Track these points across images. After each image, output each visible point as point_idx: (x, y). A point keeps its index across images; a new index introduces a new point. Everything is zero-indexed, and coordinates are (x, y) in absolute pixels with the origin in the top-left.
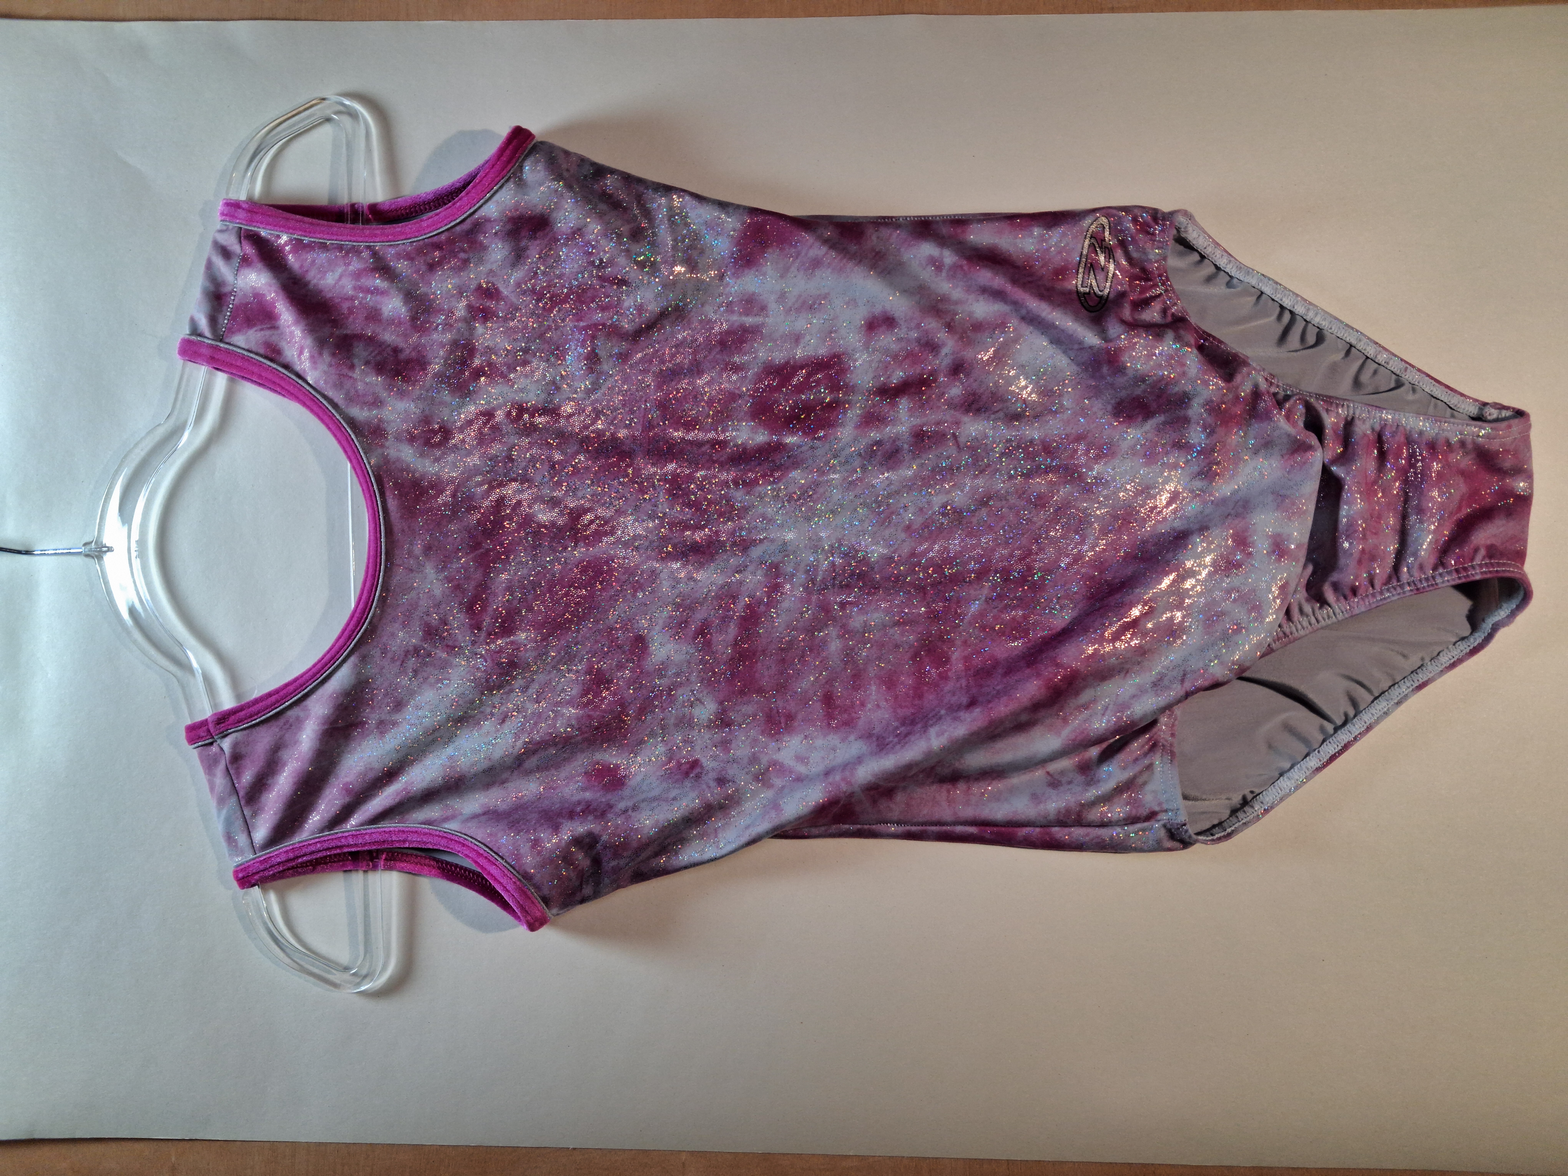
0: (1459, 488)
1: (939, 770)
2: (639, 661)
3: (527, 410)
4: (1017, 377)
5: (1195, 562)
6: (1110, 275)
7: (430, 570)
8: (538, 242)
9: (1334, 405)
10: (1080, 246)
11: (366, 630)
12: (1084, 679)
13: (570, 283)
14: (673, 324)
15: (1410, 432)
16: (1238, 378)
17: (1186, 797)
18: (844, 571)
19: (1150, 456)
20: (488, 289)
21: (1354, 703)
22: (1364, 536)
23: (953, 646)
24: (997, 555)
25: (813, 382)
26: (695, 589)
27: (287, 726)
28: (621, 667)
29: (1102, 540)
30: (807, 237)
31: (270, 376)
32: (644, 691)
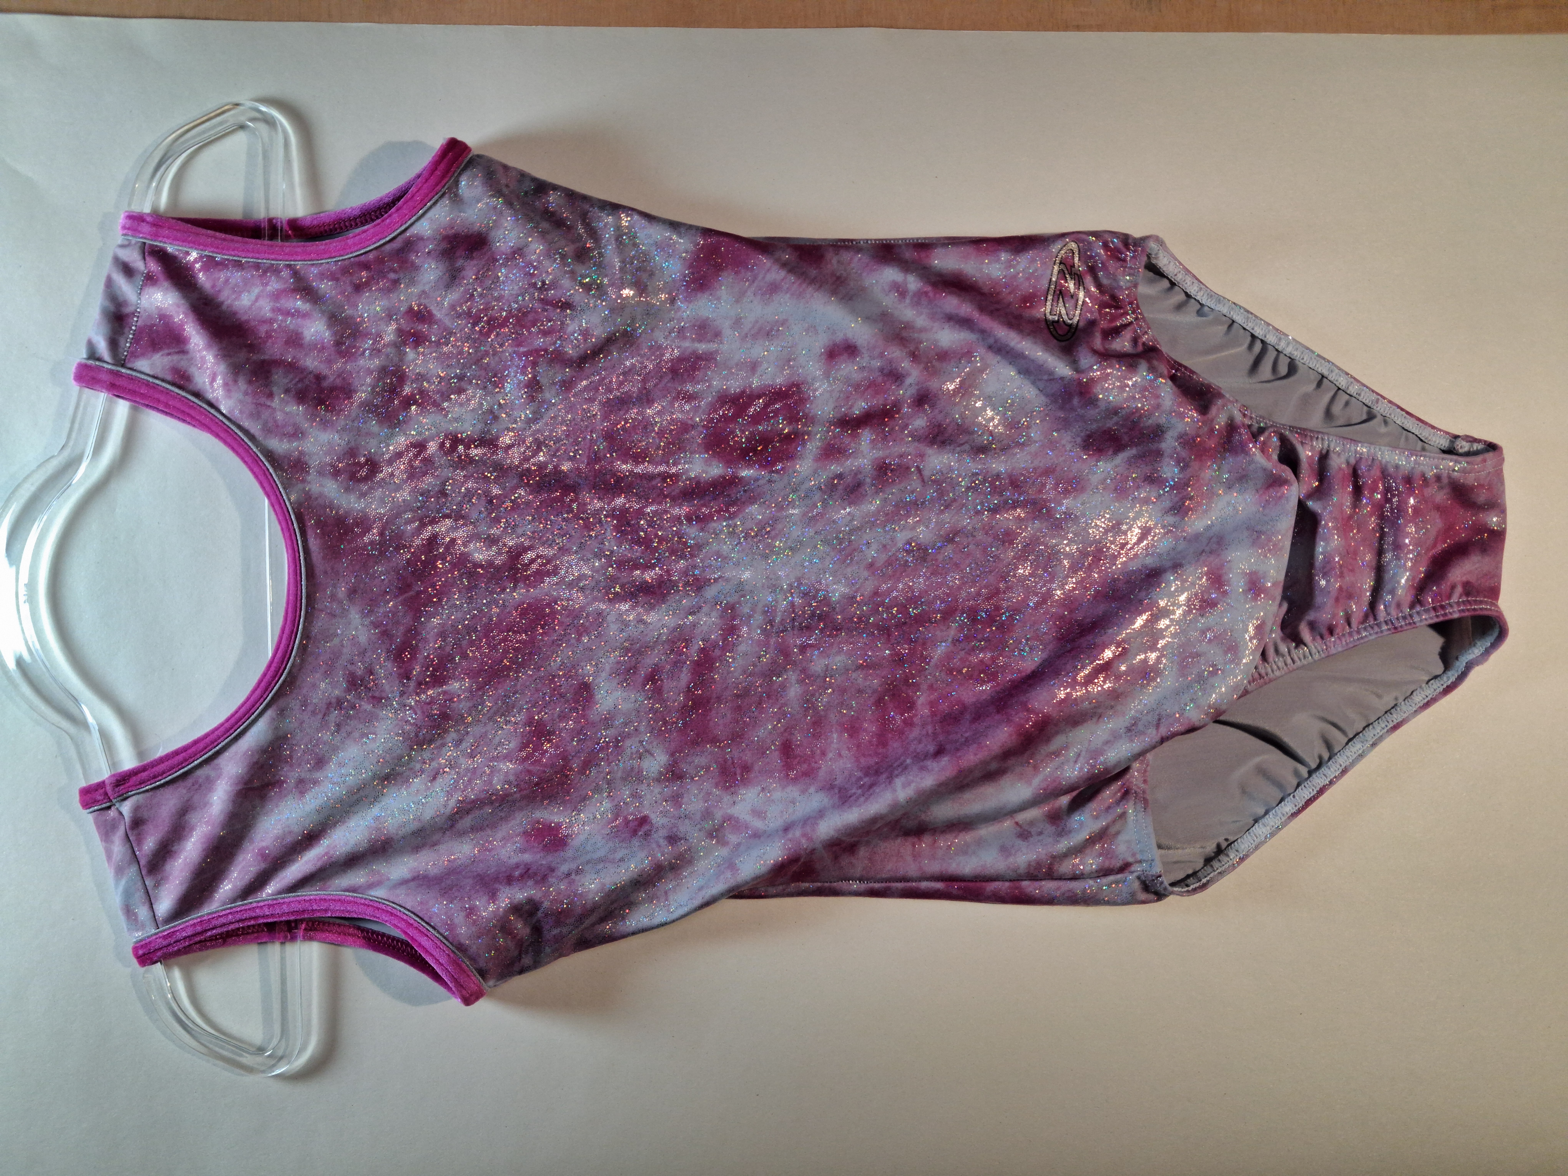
0: (1435, 524)
1: (904, 822)
2: (583, 710)
3: (461, 442)
4: (983, 409)
5: (1168, 601)
6: (1080, 303)
7: (355, 616)
8: (475, 262)
9: (1309, 438)
10: (1049, 272)
11: (284, 681)
12: (1056, 725)
13: (510, 305)
14: (621, 350)
15: (1386, 466)
16: (1213, 411)
17: (1160, 847)
18: (804, 612)
19: (1120, 490)
20: (420, 311)
21: (1329, 746)
22: (1342, 573)
23: (919, 690)
24: (964, 594)
25: (770, 412)
26: (645, 633)
27: (197, 786)
28: (563, 717)
29: (1072, 578)
30: (765, 260)
31: (178, 405)
32: (589, 743)
